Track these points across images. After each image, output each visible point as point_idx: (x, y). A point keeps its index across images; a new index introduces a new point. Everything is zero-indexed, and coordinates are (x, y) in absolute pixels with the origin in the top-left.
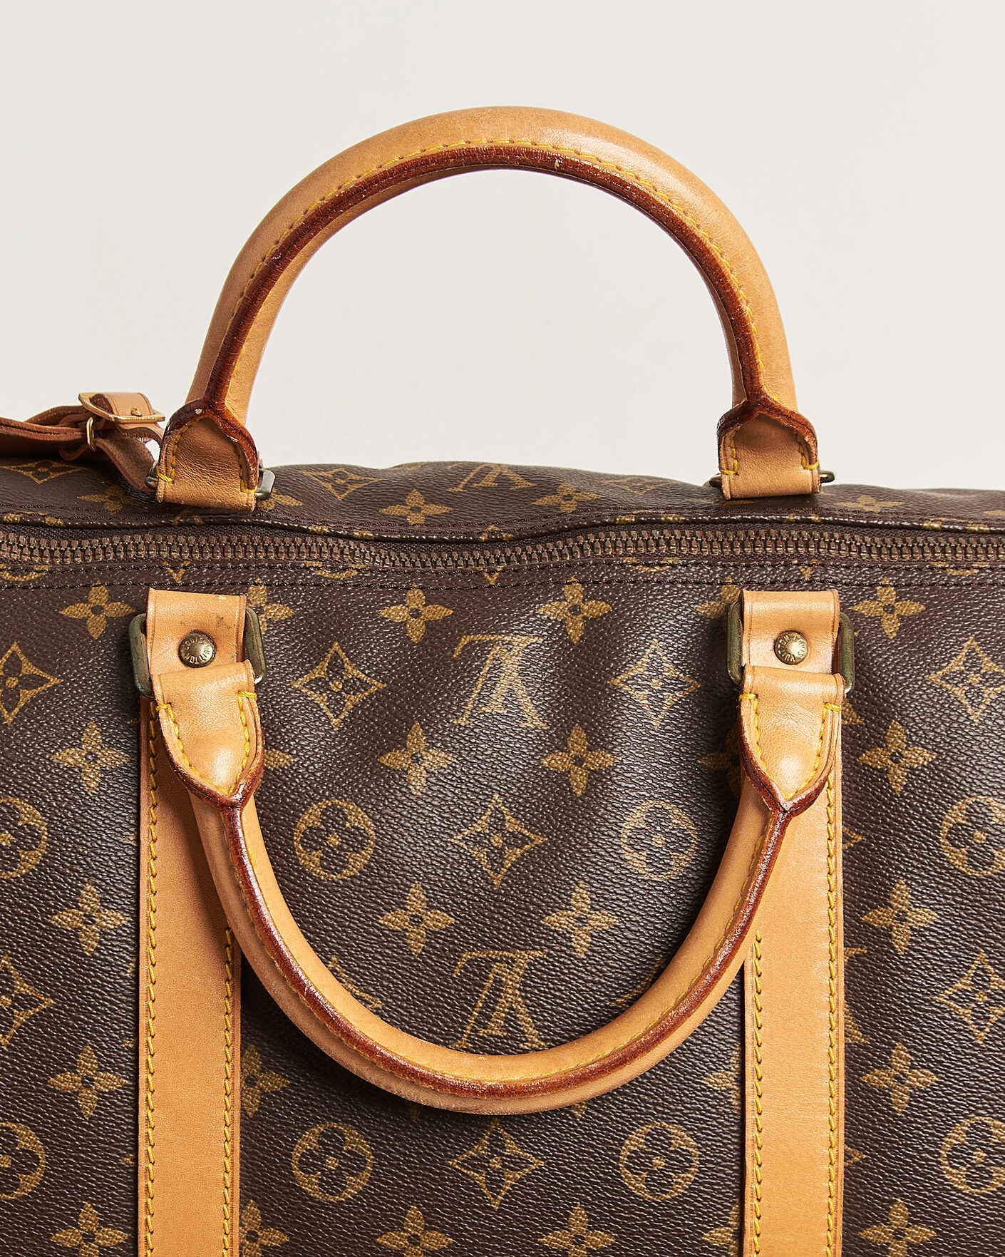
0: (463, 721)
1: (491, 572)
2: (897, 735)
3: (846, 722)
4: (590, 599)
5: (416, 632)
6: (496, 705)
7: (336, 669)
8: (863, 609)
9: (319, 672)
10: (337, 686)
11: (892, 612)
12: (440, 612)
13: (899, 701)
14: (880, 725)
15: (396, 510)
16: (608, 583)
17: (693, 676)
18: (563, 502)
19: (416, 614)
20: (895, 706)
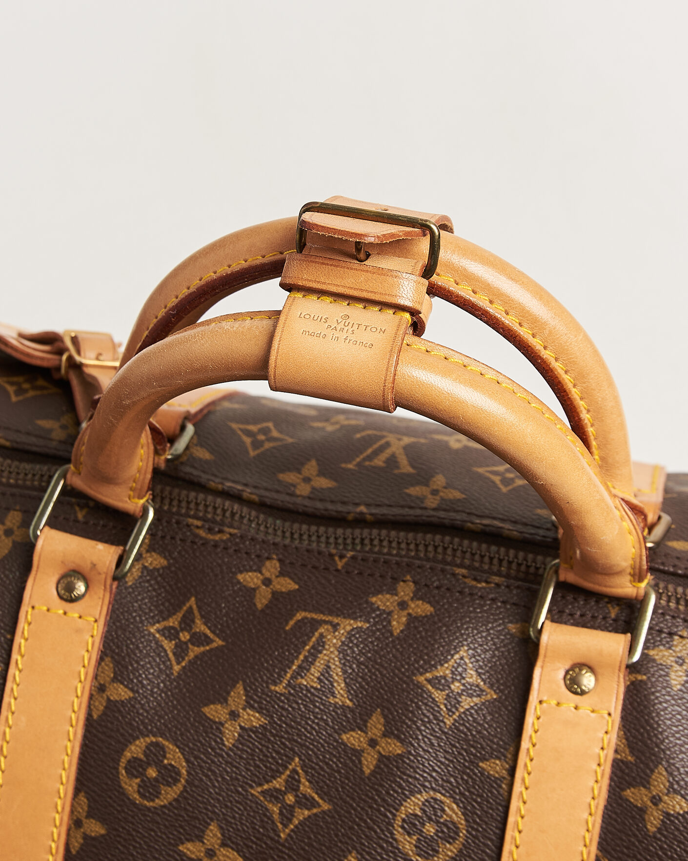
0: (279, 688)
1: (342, 557)
2: (660, 780)
3: (619, 757)
4: (419, 599)
5: (262, 599)
6: (311, 679)
7: (187, 622)
8: (657, 655)
9: (173, 622)
10: (185, 636)
11: (681, 665)
12: (287, 585)
13: (669, 749)
14: (647, 766)
15: (290, 477)
16: (438, 588)
17: (491, 686)
18: (430, 496)
19: (267, 582)
20: (665, 753)
